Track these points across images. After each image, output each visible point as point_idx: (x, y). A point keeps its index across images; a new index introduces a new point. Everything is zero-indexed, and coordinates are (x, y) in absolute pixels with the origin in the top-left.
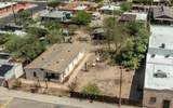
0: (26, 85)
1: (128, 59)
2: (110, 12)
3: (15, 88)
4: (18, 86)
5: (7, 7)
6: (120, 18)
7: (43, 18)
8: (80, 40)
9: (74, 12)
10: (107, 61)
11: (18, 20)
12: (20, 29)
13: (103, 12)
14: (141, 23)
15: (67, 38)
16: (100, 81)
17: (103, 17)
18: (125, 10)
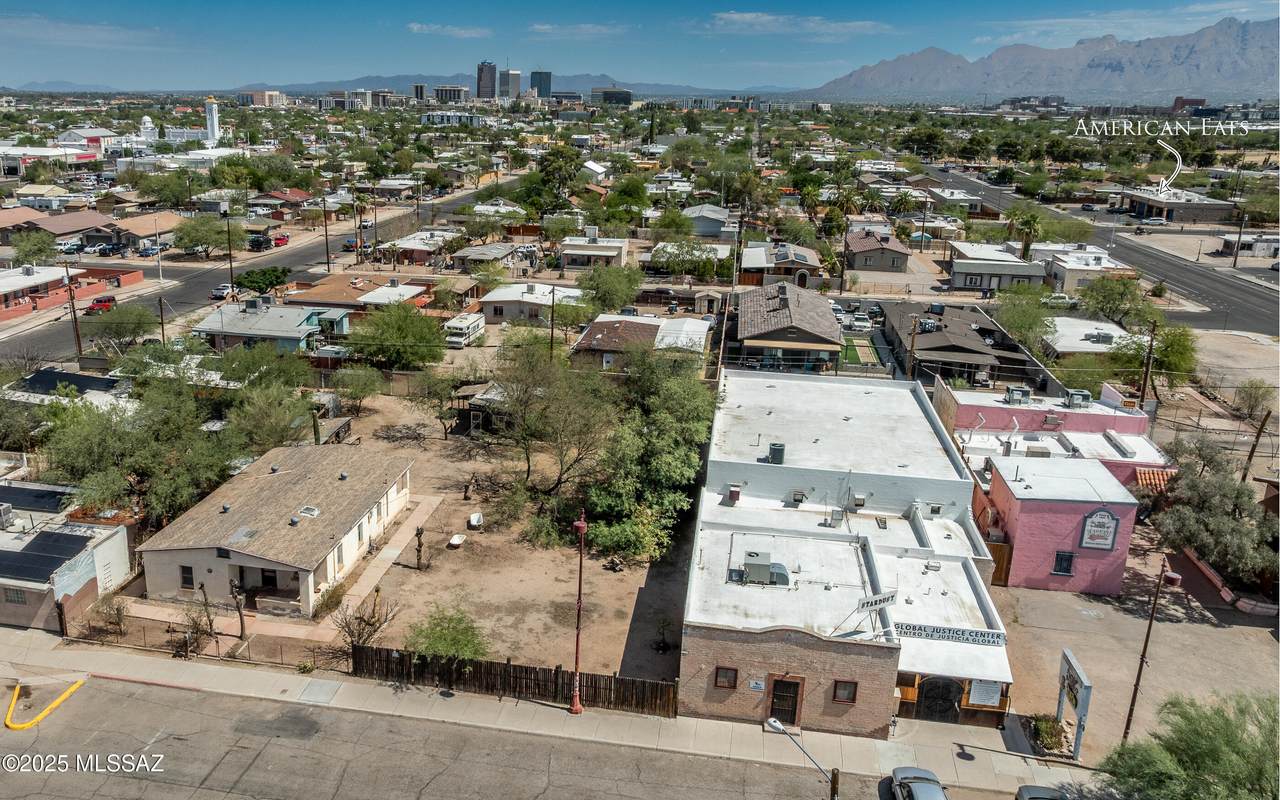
0: (145, 626)
1: (613, 517)
2: (531, 314)
3: (95, 635)
4: (107, 630)
5: (34, 291)
6: (577, 339)
7: (213, 339)
8: (390, 435)
9: (359, 311)
10: (517, 528)
11: (90, 349)
12: (109, 385)
13: (497, 312)
14: (679, 363)
15: (328, 426)
16: (485, 609)
17: (496, 335)
18: (605, 301)
